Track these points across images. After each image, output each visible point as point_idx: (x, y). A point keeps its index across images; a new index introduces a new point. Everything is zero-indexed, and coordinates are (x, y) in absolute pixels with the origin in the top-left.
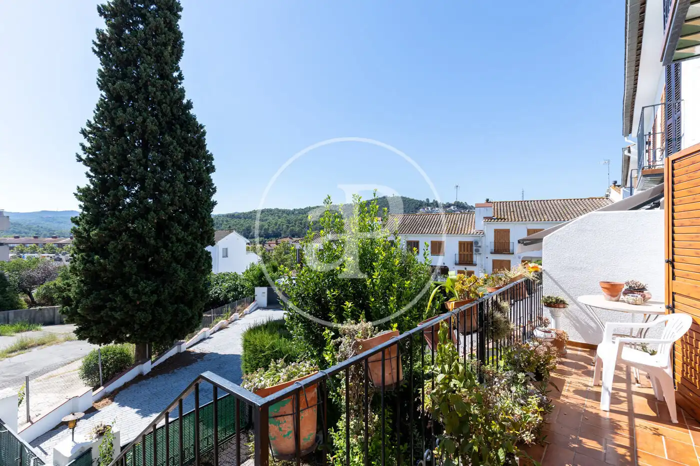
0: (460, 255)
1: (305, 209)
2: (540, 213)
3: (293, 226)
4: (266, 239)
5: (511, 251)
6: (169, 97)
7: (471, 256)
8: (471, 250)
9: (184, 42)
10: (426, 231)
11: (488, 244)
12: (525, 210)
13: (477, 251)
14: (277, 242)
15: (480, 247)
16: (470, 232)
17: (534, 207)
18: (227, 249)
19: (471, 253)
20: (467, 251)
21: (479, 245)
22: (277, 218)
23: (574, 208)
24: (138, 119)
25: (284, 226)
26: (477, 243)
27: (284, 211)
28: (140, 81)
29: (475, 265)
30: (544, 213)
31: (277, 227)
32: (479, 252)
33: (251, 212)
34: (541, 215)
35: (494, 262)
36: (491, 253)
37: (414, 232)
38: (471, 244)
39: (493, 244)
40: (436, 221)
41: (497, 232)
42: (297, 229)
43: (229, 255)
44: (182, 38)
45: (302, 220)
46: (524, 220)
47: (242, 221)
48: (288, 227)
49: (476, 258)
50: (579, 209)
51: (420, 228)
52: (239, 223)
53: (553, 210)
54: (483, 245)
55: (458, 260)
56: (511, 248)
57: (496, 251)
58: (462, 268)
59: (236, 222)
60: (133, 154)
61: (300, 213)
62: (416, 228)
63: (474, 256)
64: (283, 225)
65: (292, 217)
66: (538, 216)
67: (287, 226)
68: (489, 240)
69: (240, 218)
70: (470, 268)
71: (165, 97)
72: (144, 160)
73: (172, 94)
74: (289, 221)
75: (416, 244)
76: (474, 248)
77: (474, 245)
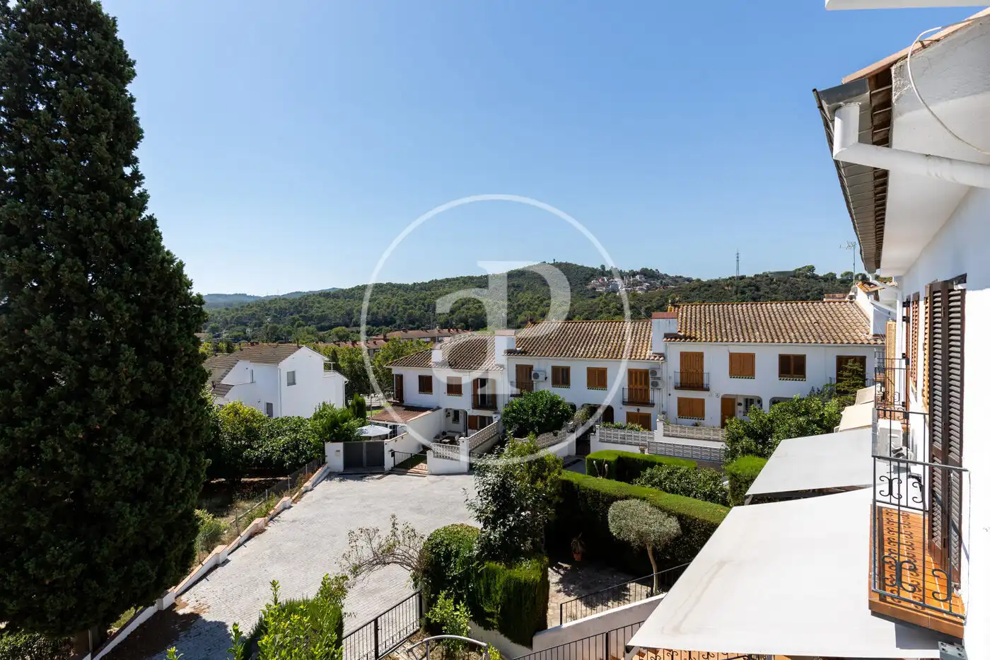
0: (630, 389)
1: (429, 282)
2: (749, 325)
3: (412, 308)
4: (374, 328)
5: (705, 386)
6: (104, 219)
7: (647, 391)
8: (647, 383)
9: (137, 118)
10: (580, 352)
11: (672, 374)
12: (727, 322)
13: (655, 385)
14: (385, 336)
15: (659, 378)
16: (645, 356)
17: (741, 316)
18: (294, 372)
19: (645, 387)
20: (641, 384)
21: (658, 376)
22: (389, 296)
23: (801, 319)
24: (42, 266)
25: (400, 309)
26: (654, 373)
27: (400, 287)
28: (49, 197)
29: (653, 405)
30: (755, 327)
31: (389, 310)
32: (659, 387)
33: (353, 289)
34: (750, 331)
35: (680, 400)
36: (676, 388)
37: (562, 354)
38: (646, 373)
39: (679, 375)
40: (596, 335)
41: (684, 356)
42: (417, 313)
43: (297, 382)
44: (135, 112)
45: (425, 300)
46: (725, 339)
47: (340, 303)
48: (405, 310)
49: (654, 395)
50: (808, 322)
51: (572, 347)
52: (336, 305)
53: (769, 321)
54: (664, 376)
55: (626, 397)
56: (705, 382)
57: (683, 386)
58: (633, 409)
59: (332, 303)
60: (35, 327)
61: (422, 289)
62: (567, 345)
63: (651, 392)
64: (398, 307)
65: (411, 296)
66: (746, 334)
67: (403, 308)
68: (672, 368)
69: (338, 298)
70: (644, 410)
71: (98, 220)
72: (58, 334)
73: (109, 215)
74: (407, 303)
75: (566, 371)
76: (651, 380)
77: (650, 376)
